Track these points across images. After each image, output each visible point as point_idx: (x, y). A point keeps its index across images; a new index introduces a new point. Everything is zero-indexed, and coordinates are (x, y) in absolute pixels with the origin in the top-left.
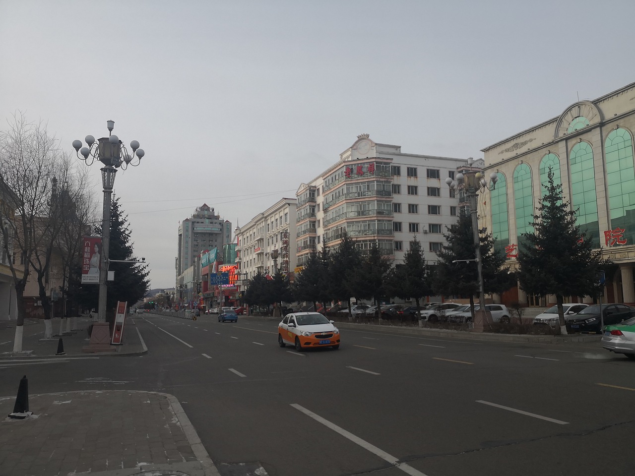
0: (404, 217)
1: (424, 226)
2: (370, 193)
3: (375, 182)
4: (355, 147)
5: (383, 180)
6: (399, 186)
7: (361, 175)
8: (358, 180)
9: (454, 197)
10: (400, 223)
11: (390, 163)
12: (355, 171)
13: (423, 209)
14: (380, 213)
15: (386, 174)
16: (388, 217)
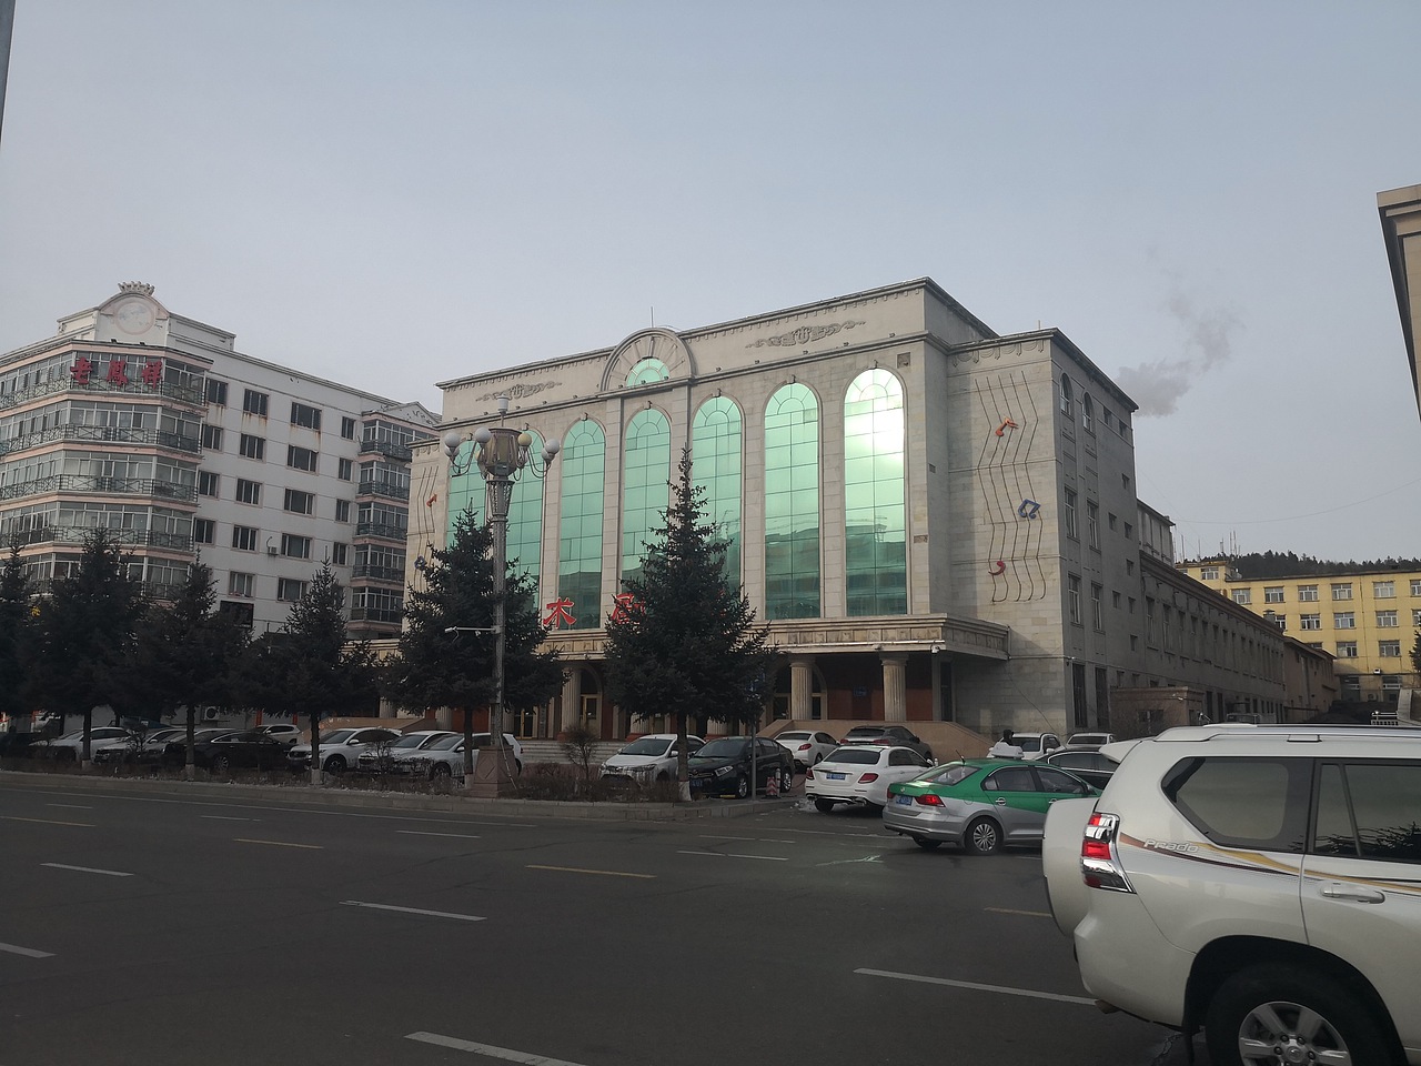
0: (224, 511)
1: (270, 538)
2: (140, 436)
3: (159, 409)
4: (108, 311)
5: (182, 408)
6: (219, 430)
7: (121, 386)
8: (109, 395)
9: (348, 478)
10: (211, 524)
11: (204, 370)
12: (103, 372)
13: (273, 497)
14: (161, 490)
15: (191, 396)
16: (183, 504)
